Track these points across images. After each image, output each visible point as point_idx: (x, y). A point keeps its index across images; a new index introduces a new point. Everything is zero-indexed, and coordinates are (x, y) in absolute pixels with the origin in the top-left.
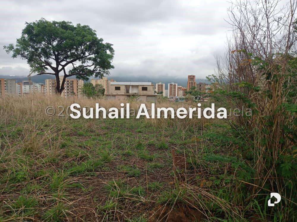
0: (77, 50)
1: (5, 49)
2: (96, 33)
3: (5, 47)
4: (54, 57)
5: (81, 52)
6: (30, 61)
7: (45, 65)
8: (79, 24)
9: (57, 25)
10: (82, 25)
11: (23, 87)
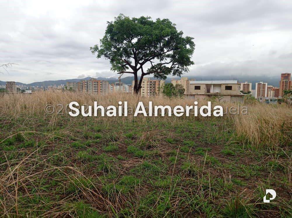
0: (156, 47)
1: (91, 50)
2: (175, 26)
3: (91, 48)
4: (133, 56)
5: (160, 49)
6: (112, 61)
7: (126, 65)
8: (159, 19)
9: (136, 22)
10: (161, 19)
11: (115, 88)
